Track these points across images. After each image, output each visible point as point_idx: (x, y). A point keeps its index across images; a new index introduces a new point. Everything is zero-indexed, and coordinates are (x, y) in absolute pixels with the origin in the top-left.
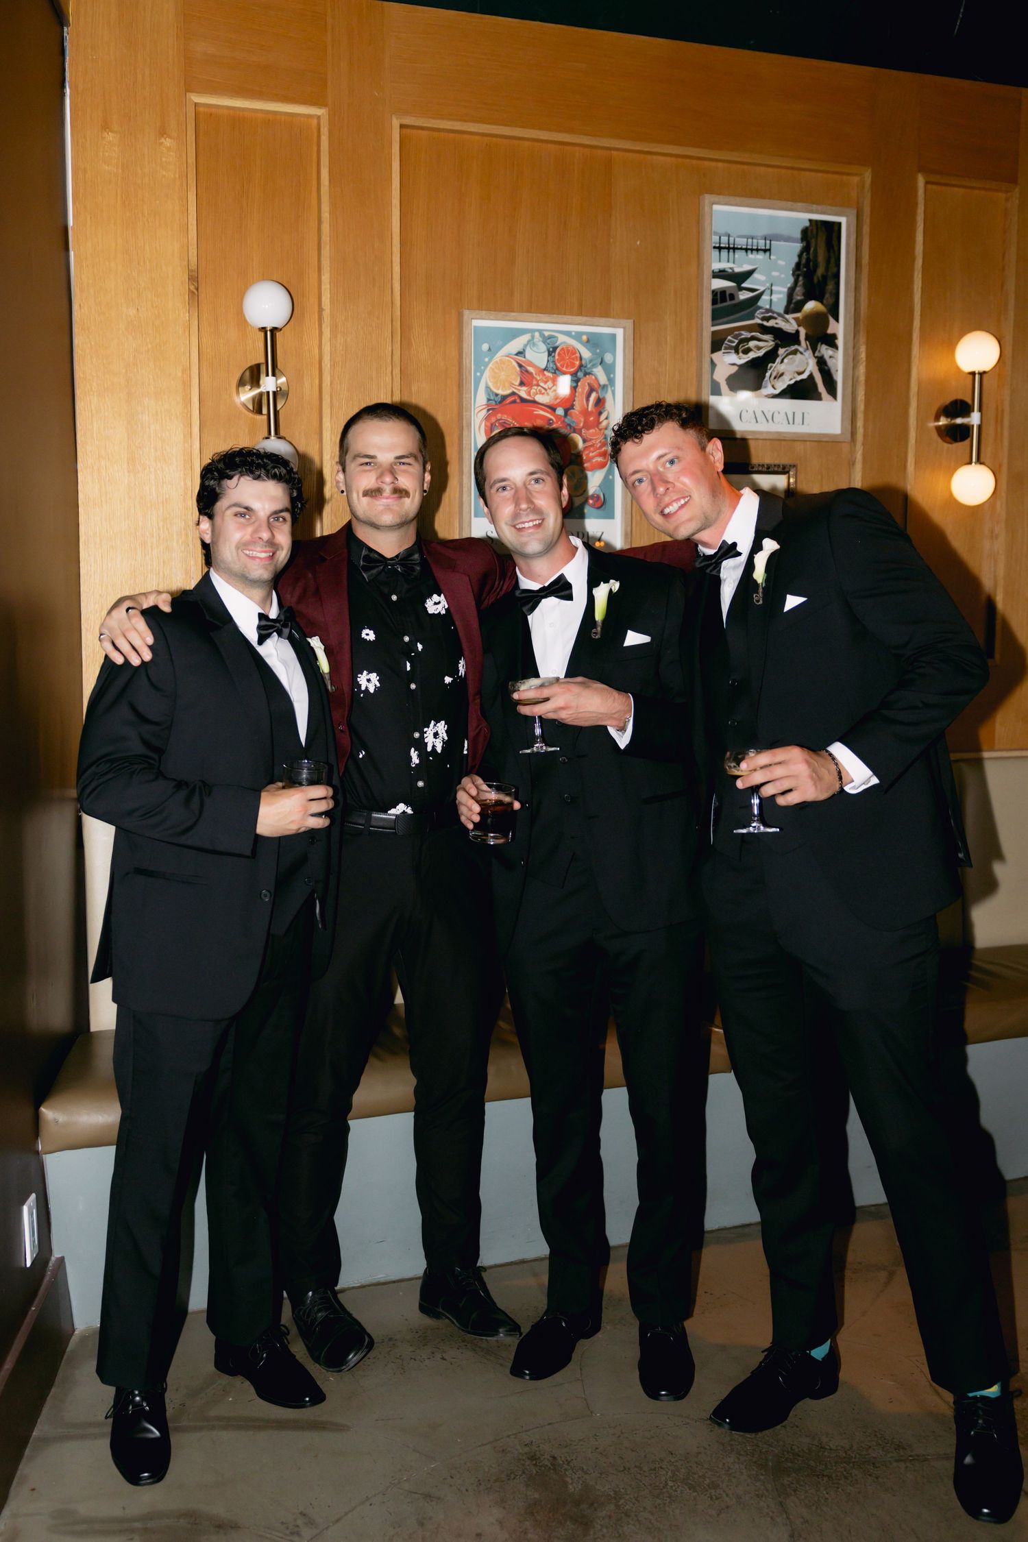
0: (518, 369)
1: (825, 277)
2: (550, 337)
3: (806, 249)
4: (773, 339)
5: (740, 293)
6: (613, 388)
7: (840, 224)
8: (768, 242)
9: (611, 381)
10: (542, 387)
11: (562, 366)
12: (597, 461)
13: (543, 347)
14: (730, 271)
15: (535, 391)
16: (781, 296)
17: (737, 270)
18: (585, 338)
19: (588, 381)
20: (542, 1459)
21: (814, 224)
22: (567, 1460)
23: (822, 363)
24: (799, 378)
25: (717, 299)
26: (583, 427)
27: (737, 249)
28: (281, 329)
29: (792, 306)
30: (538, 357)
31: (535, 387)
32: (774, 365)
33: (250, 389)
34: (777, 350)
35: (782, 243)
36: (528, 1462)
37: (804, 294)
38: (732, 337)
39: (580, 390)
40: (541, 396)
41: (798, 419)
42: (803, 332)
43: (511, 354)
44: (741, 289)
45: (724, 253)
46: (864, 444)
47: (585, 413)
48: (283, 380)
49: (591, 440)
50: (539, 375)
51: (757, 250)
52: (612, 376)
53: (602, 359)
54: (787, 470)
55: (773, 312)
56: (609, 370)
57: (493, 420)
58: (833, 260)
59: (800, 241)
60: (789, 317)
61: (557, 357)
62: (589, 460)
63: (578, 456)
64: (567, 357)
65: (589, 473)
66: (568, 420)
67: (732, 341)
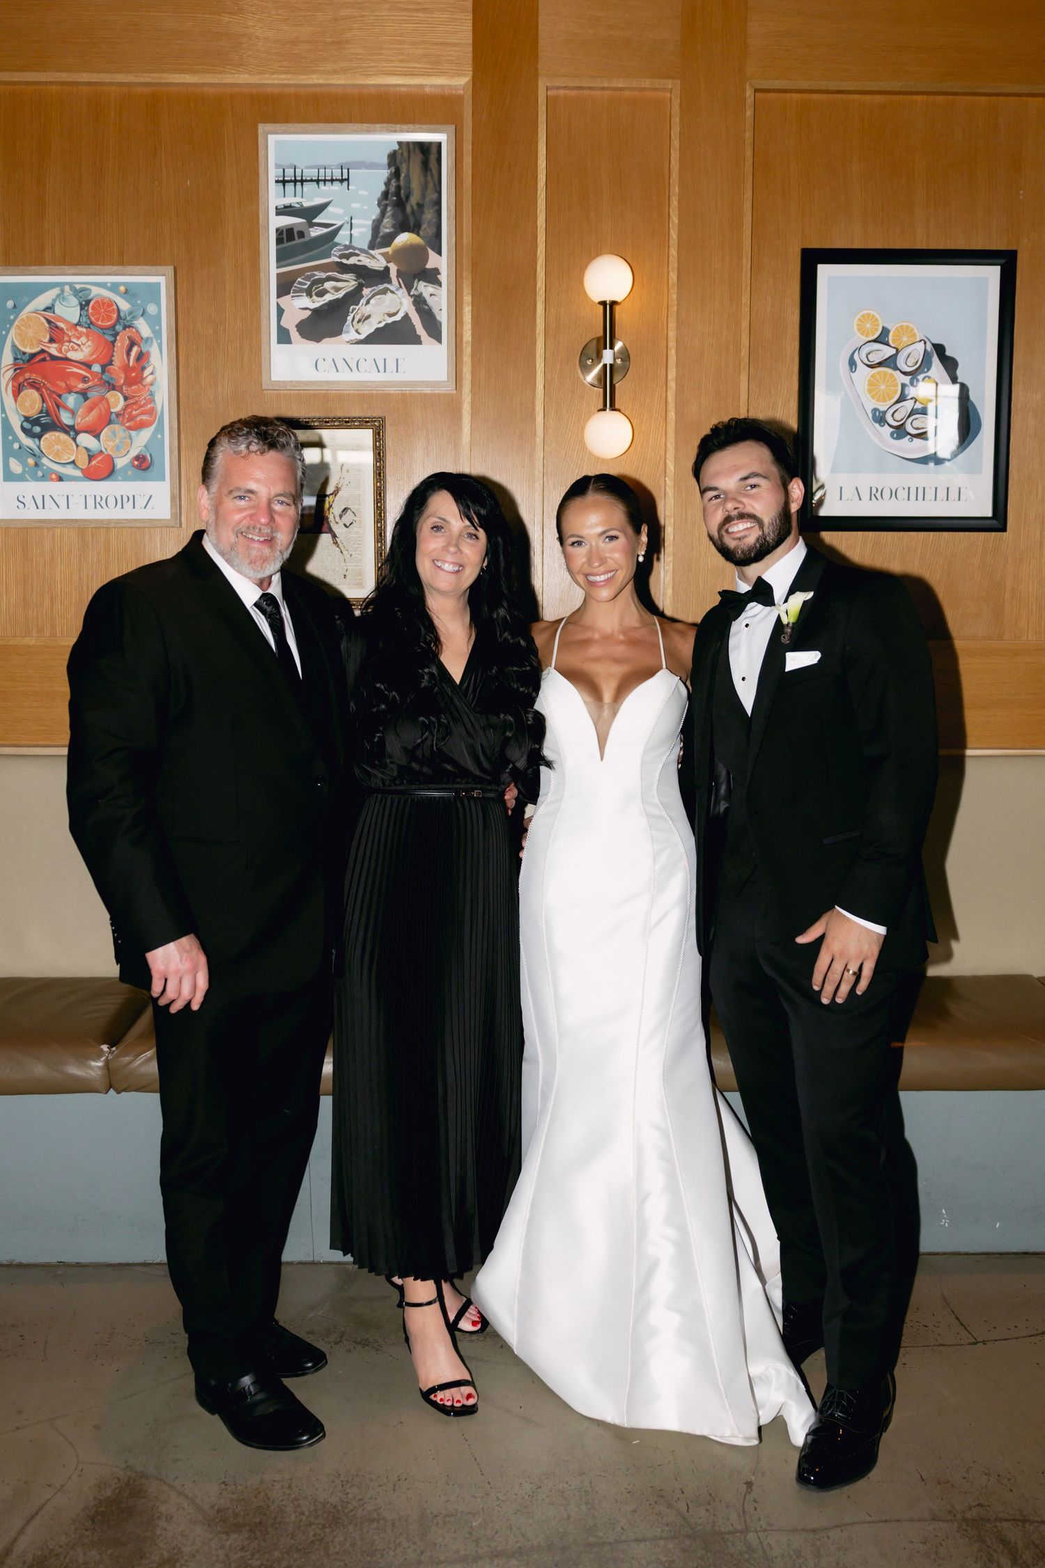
0: (47, 325)
1: (420, 206)
2: (82, 290)
3: (396, 174)
4: (355, 278)
5: (311, 229)
6: (157, 342)
7: (440, 144)
8: (345, 171)
9: (158, 334)
10: (74, 343)
11: (97, 320)
12: (142, 419)
13: (74, 301)
14: (297, 206)
15: (66, 347)
17: (306, 204)
18: (122, 288)
19: (129, 335)
21: (404, 147)
23: (419, 302)
24: (390, 320)
25: (283, 238)
26: (124, 384)
27: (306, 181)
30: (69, 312)
31: (67, 344)
32: (357, 307)
34: (361, 290)
35: (363, 171)
37: (394, 226)
38: (302, 279)
39: (119, 344)
40: (74, 352)
41: (391, 365)
42: (393, 269)
43: (37, 310)
44: (312, 225)
45: (290, 187)
47: (126, 369)
49: (134, 397)
50: (71, 331)
51: (332, 181)
52: (157, 328)
53: (144, 310)
54: (373, 423)
55: (354, 248)
56: (154, 321)
57: (21, 379)
58: (431, 186)
59: (387, 166)
60: (374, 252)
61: (90, 311)
62: (131, 418)
63: (118, 415)
64: (103, 311)
65: (133, 433)
66: (105, 377)
67: (302, 283)
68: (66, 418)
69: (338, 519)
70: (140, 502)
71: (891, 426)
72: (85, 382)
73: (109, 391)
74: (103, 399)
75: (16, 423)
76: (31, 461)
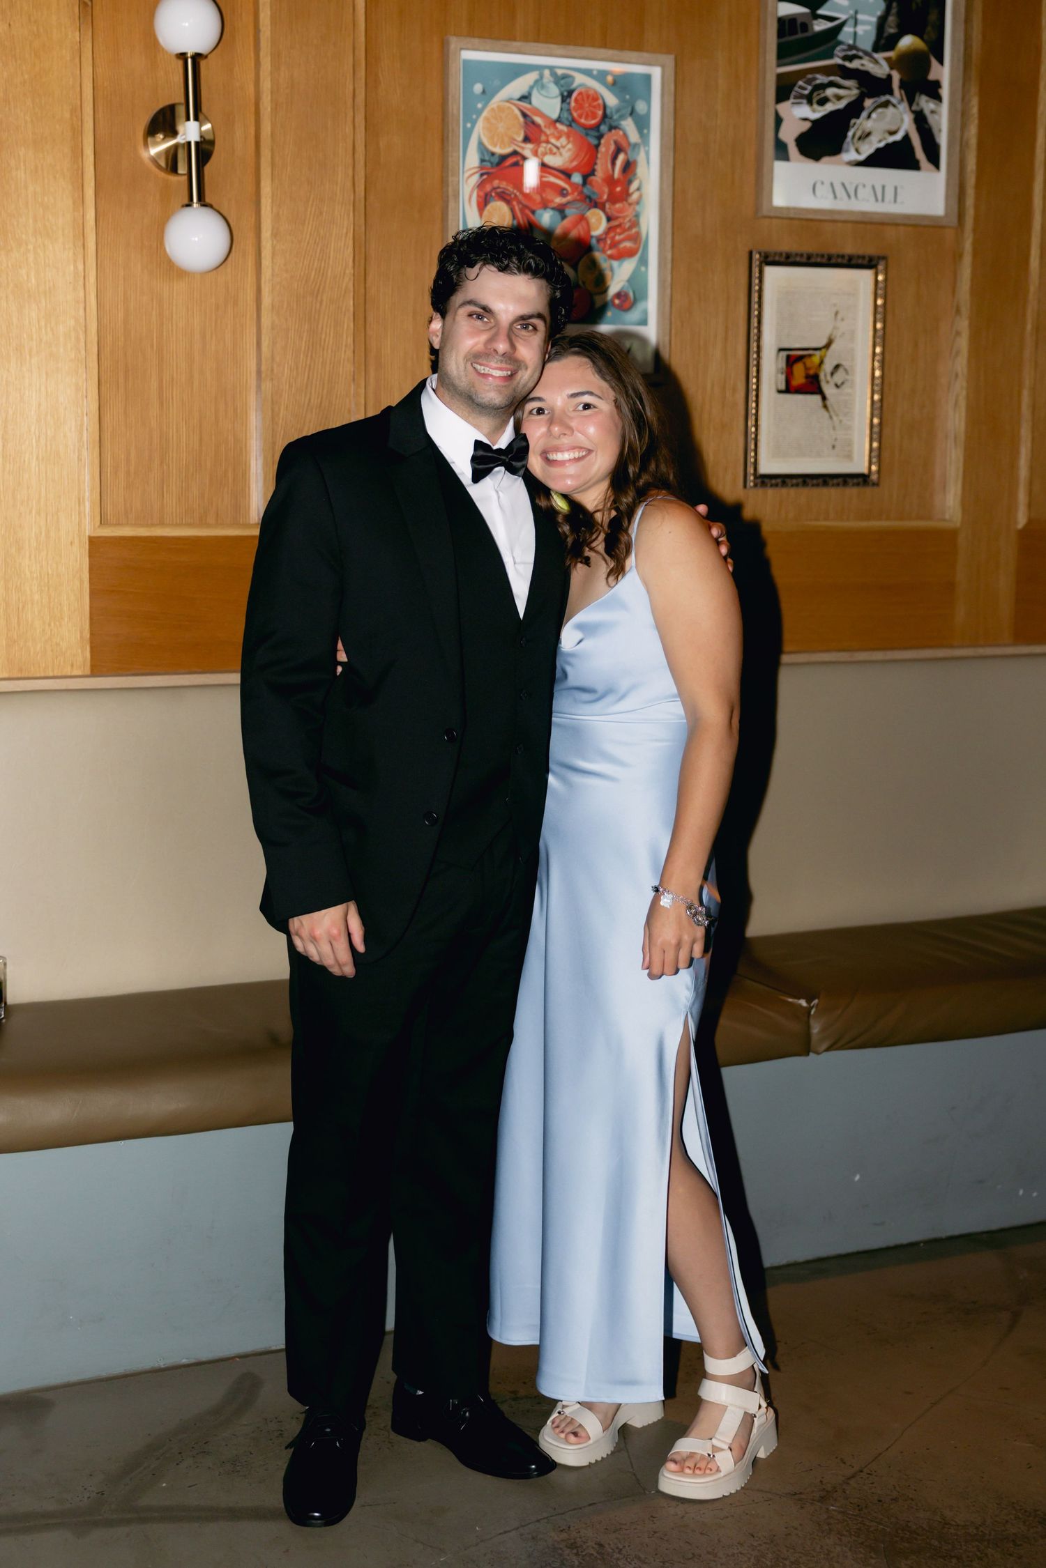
0: (521, 119)
1: (926, 4)
2: (565, 77)
4: (857, 86)
5: (815, 22)
6: (647, 148)
9: (645, 138)
10: (553, 144)
11: (580, 116)
12: (625, 247)
13: (554, 90)
15: (543, 150)
16: (868, 28)
18: (610, 79)
19: (615, 138)
20: (584, 1547)
22: (617, 1548)
23: (921, 120)
24: (891, 139)
25: (785, 30)
26: (608, 200)
28: (206, 57)
29: (883, 42)
30: (548, 104)
31: (544, 145)
32: (858, 121)
33: (163, 139)
34: (863, 101)
36: (567, 1551)
37: (899, 26)
38: (805, 82)
39: (603, 150)
40: (551, 156)
41: (889, 195)
42: (896, 77)
43: (512, 99)
44: (814, 16)
46: (975, 230)
47: (610, 181)
48: (207, 126)
50: (549, 128)
52: (645, 131)
53: (632, 108)
54: (874, 263)
55: (858, 49)
56: (642, 124)
57: (488, 188)
60: (879, 56)
61: (573, 104)
62: (614, 245)
63: (599, 239)
64: (587, 105)
65: (615, 264)
66: (586, 191)
67: (804, 87)
69: (829, 377)
72: (564, 195)
73: (589, 209)
74: (582, 218)
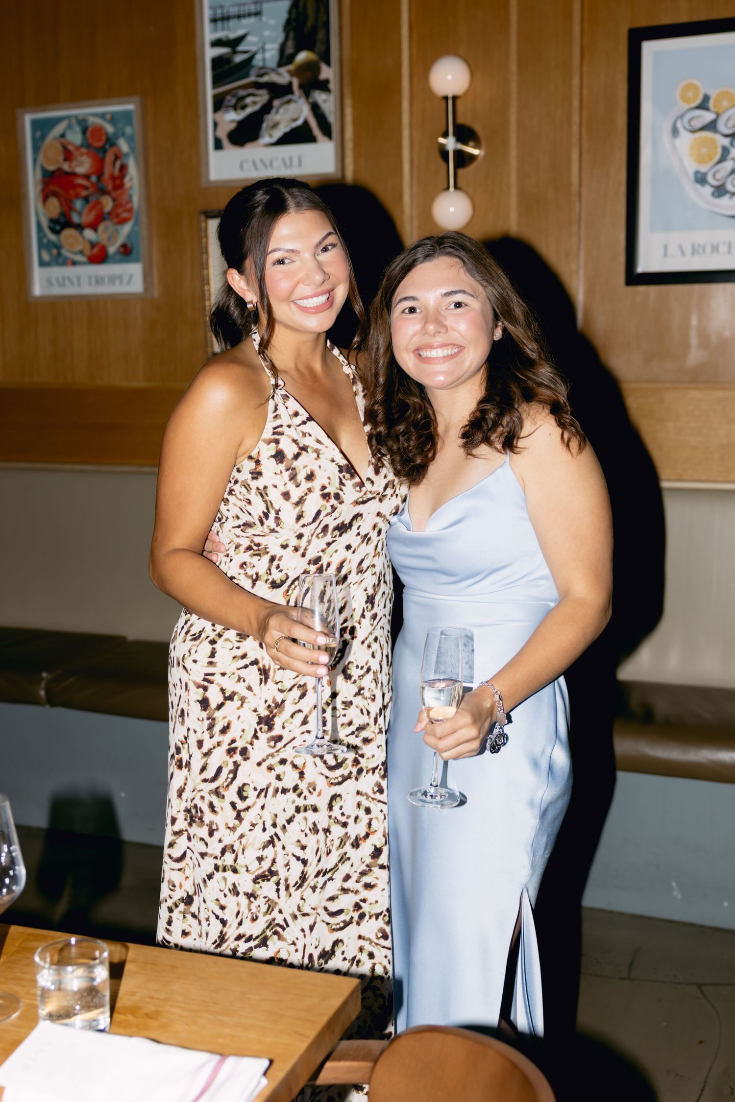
0: (61, 149)
1: (314, 28)
2: (83, 120)
3: (295, 5)
4: (267, 93)
5: (235, 56)
10: (79, 161)
11: (93, 142)
12: (124, 216)
13: (78, 129)
14: (225, 38)
15: (74, 165)
17: (232, 36)
18: (108, 117)
19: (114, 151)
23: (316, 109)
24: (295, 125)
25: (215, 66)
26: (112, 189)
29: (284, 59)
30: (75, 138)
31: (74, 162)
32: (269, 116)
34: (272, 102)
37: (295, 47)
38: (231, 97)
39: (107, 160)
40: (79, 168)
41: (295, 162)
43: (55, 137)
44: (235, 52)
45: (219, 24)
47: (113, 178)
49: (118, 199)
50: (77, 152)
51: (250, 15)
53: (123, 131)
55: (267, 69)
56: (131, 140)
57: (47, 190)
58: (322, 10)
60: (283, 70)
61: (88, 135)
62: (117, 216)
63: (110, 214)
64: (96, 135)
65: (119, 227)
66: (100, 185)
67: (231, 100)
68: (76, 218)
70: (126, 279)
71: (712, 186)
72: (87, 190)
73: (102, 196)
74: (98, 202)
75: (45, 224)
76: (55, 251)
